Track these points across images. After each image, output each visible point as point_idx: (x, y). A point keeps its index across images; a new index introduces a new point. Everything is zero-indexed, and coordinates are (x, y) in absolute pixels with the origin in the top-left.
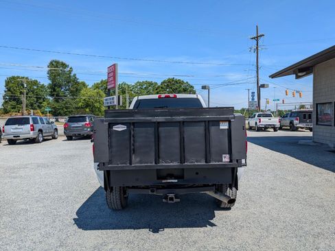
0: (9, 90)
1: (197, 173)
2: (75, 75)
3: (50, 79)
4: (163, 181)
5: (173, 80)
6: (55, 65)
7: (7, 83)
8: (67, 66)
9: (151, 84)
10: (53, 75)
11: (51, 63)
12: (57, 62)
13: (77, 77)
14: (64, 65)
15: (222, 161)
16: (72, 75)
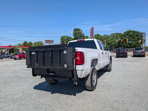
0: (62, 41)
1: (60, 72)
2: (83, 33)
3: (74, 36)
4: (49, 74)
5: (130, 31)
6: (76, 30)
7: (61, 39)
8: (80, 30)
9: (118, 34)
10: (75, 34)
11: (75, 30)
12: (77, 29)
13: (84, 34)
14: (79, 30)
15: (64, 67)
16: (82, 33)
